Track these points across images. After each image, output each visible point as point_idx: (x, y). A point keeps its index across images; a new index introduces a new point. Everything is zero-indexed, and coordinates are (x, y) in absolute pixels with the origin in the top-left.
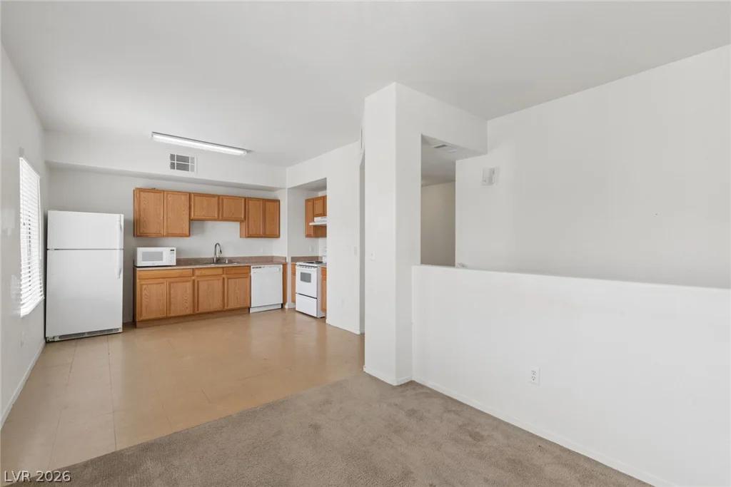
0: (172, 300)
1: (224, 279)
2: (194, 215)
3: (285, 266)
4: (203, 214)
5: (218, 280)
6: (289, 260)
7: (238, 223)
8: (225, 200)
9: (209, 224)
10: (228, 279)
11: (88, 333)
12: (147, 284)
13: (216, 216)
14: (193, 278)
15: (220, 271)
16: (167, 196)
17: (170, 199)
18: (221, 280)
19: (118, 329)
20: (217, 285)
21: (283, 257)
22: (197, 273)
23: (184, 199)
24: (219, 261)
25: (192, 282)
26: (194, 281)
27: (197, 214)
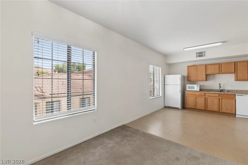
0: (197, 103)
2: (208, 73)
4: (212, 72)
7: (233, 74)
8: (223, 65)
9: (217, 75)
10: (222, 99)
11: (173, 107)
12: (189, 96)
13: (219, 72)
14: (205, 96)
15: (218, 95)
16: (197, 67)
18: (218, 100)
19: (179, 108)
20: (216, 101)
22: (207, 94)
23: (203, 67)
24: (221, 91)
25: (204, 98)
26: (205, 97)
27: (209, 72)
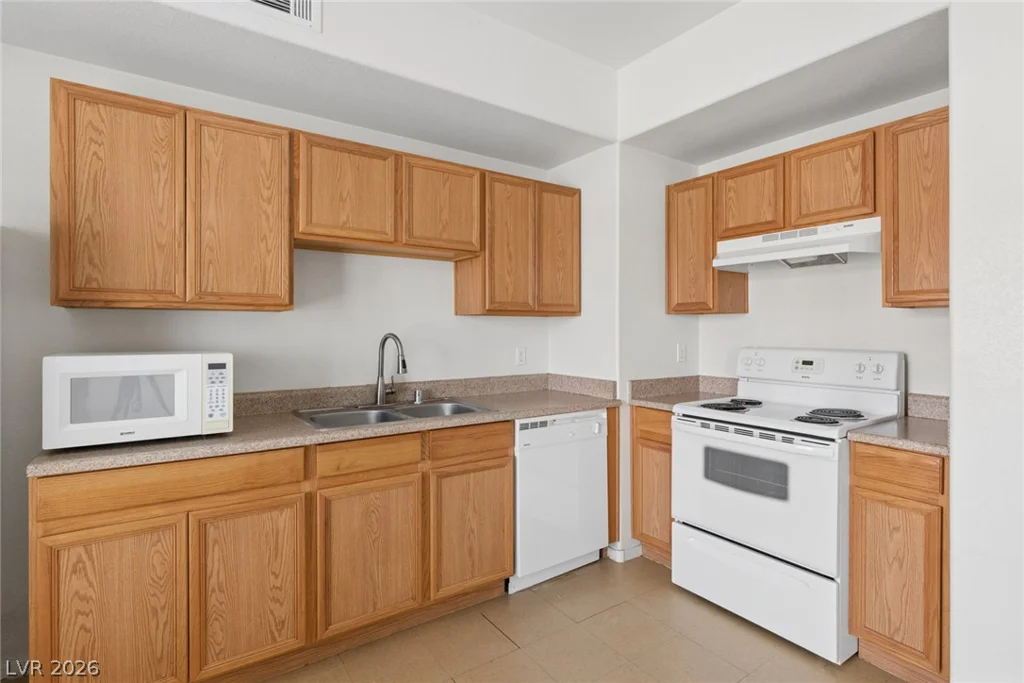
0: (212, 600)
1: (425, 478)
2: (309, 222)
3: (613, 412)
4: (343, 218)
5: (406, 485)
6: (624, 394)
7: (451, 265)
8: (418, 173)
9: (358, 265)
10: (440, 478)
12: (86, 544)
13: (389, 229)
14: (307, 487)
15: (412, 449)
16: (199, 134)
17: (207, 144)
18: (414, 491)
20: (401, 503)
21: (602, 384)
22: (324, 463)
23: (270, 153)
25: (300, 506)
26: (310, 499)
27: (318, 220)
